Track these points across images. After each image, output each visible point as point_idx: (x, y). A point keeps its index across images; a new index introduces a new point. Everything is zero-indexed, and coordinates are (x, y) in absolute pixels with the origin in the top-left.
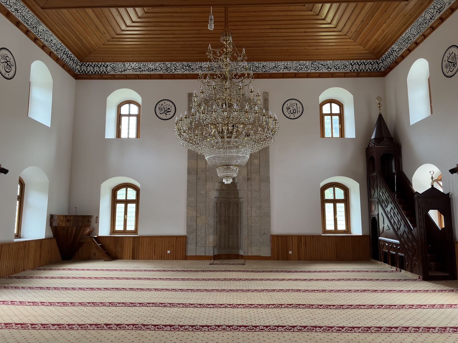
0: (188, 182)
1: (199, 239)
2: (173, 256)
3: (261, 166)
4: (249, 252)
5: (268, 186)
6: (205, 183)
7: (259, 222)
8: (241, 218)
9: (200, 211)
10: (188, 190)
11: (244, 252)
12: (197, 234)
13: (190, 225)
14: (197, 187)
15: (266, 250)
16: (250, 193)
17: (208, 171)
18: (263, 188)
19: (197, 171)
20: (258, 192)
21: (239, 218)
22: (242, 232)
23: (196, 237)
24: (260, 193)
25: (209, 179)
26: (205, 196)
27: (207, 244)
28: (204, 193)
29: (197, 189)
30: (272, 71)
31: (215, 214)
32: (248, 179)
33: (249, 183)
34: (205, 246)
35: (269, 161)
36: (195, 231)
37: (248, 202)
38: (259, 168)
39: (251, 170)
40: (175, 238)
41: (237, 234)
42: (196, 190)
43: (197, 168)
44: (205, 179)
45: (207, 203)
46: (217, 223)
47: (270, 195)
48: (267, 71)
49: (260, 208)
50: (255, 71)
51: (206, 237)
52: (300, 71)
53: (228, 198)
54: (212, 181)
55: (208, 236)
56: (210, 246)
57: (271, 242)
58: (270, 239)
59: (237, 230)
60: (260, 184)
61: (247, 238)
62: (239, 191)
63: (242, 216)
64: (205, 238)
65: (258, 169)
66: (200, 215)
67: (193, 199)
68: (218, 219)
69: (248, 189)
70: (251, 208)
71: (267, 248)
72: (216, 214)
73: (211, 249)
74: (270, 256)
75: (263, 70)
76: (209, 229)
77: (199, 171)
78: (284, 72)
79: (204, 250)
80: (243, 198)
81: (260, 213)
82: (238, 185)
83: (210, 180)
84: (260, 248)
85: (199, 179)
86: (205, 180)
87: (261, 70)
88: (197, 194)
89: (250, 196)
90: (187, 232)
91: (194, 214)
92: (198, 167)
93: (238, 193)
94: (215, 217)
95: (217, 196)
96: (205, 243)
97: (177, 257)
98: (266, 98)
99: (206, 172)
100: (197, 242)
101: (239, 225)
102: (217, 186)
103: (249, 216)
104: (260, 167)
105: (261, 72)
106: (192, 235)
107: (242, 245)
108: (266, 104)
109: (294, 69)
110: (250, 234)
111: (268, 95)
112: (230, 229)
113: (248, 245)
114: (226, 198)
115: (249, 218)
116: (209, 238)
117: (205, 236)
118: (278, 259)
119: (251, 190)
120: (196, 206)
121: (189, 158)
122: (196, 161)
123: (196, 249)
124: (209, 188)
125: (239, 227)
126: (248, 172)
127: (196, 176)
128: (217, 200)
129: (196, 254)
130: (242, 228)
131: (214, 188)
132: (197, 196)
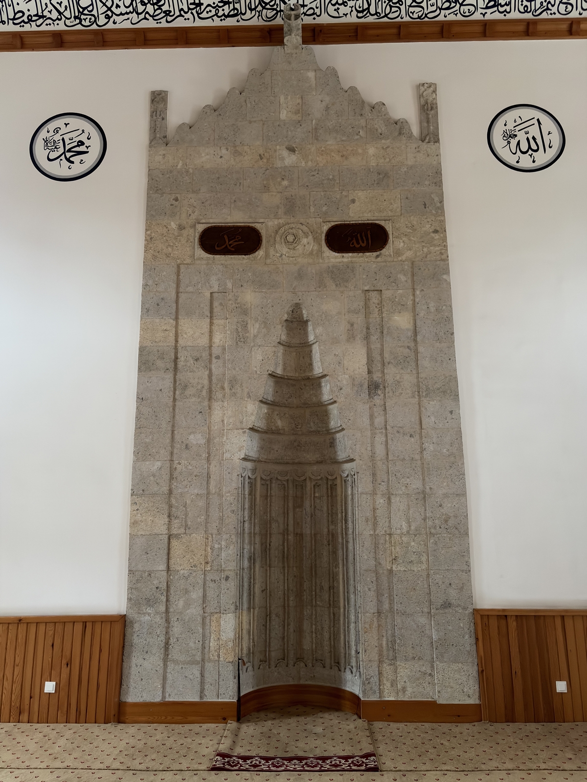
0: (141, 399)
1: (177, 629)
2: (69, 705)
3: (419, 338)
4: (388, 685)
5: (451, 412)
6: (206, 403)
7: (424, 559)
8: (347, 542)
9: (186, 515)
10: (139, 428)
11: (364, 684)
12: (171, 610)
13: (145, 572)
14: (174, 417)
15: (457, 676)
16: (380, 439)
17: (218, 358)
18: (433, 419)
19: (176, 358)
20: (411, 436)
21: (340, 540)
22: (352, 596)
23: (168, 621)
24: (421, 438)
25: (223, 388)
26: (204, 455)
27: (212, 648)
28: (202, 441)
29: (173, 426)
30: (445, 16)
31: (246, 525)
32: (374, 387)
33: (378, 400)
34: (203, 660)
35: (449, 320)
36: (164, 599)
37: (374, 475)
38: (412, 345)
39: (382, 350)
40: (79, 627)
41: (333, 604)
42: (170, 428)
43: (176, 348)
44: (206, 387)
45: (213, 483)
46: (252, 560)
47: (460, 449)
48: (430, 15)
49: (424, 497)
50: (386, 16)
51: (208, 621)
52: (544, 16)
53: (293, 463)
54: (234, 394)
55: (213, 618)
56: (221, 659)
57: (477, 639)
58: (472, 628)
59: (333, 589)
60: (419, 404)
61: (375, 624)
62: (338, 435)
63: (350, 531)
64: (204, 624)
65: (408, 347)
66: (183, 530)
67: (159, 464)
68: (258, 546)
69: (372, 424)
70: (389, 499)
71: (460, 665)
72: (251, 523)
73: (229, 672)
74: (477, 702)
75: (413, 14)
76: (219, 587)
77: (182, 359)
78: (488, 17)
79: (199, 676)
80: (352, 460)
81: (425, 520)
82: (334, 410)
83: (227, 390)
84: (432, 667)
85: (185, 387)
86: (204, 393)
87: (407, 13)
88: (172, 447)
89: (380, 450)
90: (129, 599)
91: (160, 525)
92: (181, 342)
93: (332, 444)
94: (246, 536)
95: (253, 454)
96: (204, 648)
97: (83, 708)
98: (427, 103)
99: (210, 362)
100: (172, 641)
101: (337, 566)
102: (252, 414)
103: (380, 531)
104: (415, 341)
105: (408, 19)
106: (149, 614)
107: (353, 653)
108: (428, 122)
109: (522, 9)
110: (386, 606)
111: (434, 91)
112: (306, 585)
113: (380, 654)
114: (288, 463)
115: (382, 541)
116: (220, 625)
117: (204, 618)
118: (510, 718)
119: (386, 429)
120: (170, 492)
121: (148, 311)
122: (174, 323)
123: (165, 672)
124: (223, 421)
125: (341, 577)
126: (370, 361)
127: (170, 376)
128: (254, 471)
129: (164, 697)
130: (352, 582)
131: (241, 422)
132: (172, 454)
